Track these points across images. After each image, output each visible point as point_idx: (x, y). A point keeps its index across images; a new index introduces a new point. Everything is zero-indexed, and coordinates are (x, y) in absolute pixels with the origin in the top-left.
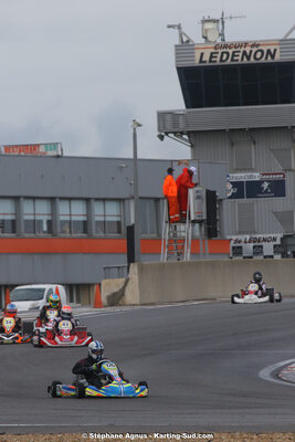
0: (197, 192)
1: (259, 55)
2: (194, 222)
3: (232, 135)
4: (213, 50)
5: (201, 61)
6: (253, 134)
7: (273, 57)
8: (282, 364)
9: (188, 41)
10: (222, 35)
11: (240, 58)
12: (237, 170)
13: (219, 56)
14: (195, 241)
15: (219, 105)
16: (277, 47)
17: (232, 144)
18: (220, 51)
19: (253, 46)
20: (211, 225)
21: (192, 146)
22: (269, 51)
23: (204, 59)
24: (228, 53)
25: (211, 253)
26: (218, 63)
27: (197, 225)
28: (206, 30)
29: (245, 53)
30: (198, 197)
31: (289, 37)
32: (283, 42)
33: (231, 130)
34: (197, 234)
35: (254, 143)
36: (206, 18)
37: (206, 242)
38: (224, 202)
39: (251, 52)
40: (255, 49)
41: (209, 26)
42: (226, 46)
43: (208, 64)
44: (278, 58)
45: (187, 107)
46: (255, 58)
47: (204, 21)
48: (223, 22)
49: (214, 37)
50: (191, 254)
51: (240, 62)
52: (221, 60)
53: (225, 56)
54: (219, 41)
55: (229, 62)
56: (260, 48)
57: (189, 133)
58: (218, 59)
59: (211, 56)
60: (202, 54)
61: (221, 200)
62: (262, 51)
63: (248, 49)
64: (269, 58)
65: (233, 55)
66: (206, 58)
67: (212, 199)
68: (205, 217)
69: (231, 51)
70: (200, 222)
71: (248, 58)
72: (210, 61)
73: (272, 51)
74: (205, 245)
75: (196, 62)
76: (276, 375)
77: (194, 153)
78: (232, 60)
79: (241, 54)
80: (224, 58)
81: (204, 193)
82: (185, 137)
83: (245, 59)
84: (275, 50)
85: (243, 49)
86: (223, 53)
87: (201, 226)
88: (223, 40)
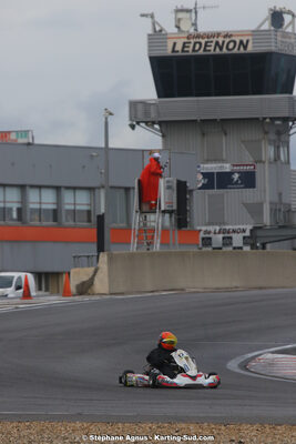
0: (168, 182)
1: (231, 46)
2: (164, 212)
3: (205, 126)
4: (186, 40)
5: (173, 51)
6: (225, 125)
7: (245, 47)
8: (250, 355)
9: (161, 31)
10: (195, 24)
11: (212, 48)
12: (208, 161)
13: (192, 45)
14: (165, 231)
15: (192, 95)
16: (250, 38)
17: (203, 134)
18: (192, 41)
19: (226, 36)
20: (181, 216)
21: (163, 136)
22: (241, 42)
23: (176, 49)
24: (200, 44)
25: (180, 244)
26: (191, 53)
27: (167, 215)
28: (180, 19)
29: (217, 43)
30: (169, 187)
31: (262, 28)
32: (256, 33)
33: (203, 120)
34: (167, 224)
35: (226, 134)
36: (179, 7)
37: (176, 232)
38: (194, 193)
39: (223, 42)
40: (227, 40)
41: (180, 15)
42: (198, 36)
43: (180, 54)
44: (250, 48)
45: (159, 97)
46: (228, 49)
47: (178, 11)
48: (196, 13)
49: (187, 27)
50: (162, 243)
51: (212, 52)
52: (194, 50)
54: (192, 31)
55: (201, 52)
56: (233, 38)
57: (160, 123)
58: (190, 49)
59: (184, 46)
60: (175, 44)
61: (191, 191)
62: (235, 42)
63: (220, 40)
64: (242, 48)
65: (206, 46)
66: (179, 47)
67: (182, 189)
68: (175, 207)
69: (203, 41)
70: (171, 212)
71: (221, 49)
72: (183, 51)
73: (245, 42)
74: (175, 235)
75: (169, 52)
76: (244, 366)
77: (165, 143)
78: (205, 50)
79: (213, 44)
80: (197, 47)
81: (175, 181)
82: (157, 126)
83: (218, 49)
84: (248, 41)
85: (216, 39)
86: (195, 43)
87: (171, 217)
88: (196, 30)
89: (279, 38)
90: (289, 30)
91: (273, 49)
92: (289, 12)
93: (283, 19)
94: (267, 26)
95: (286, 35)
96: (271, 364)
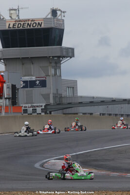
0: (8, 85)
1: (34, 25)
2: (6, 98)
3: (23, 60)
4: (14, 23)
5: (9, 27)
6: (32, 60)
7: (41, 26)
8: (45, 161)
9: (3, 19)
10: (18, 16)
11: (26, 26)
12: (25, 76)
13: (17, 25)
14: (7, 107)
15: (17, 47)
16: (43, 21)
17: (23, 64)
18: (17, 23)
19: (32, 21)
20: (14, 100)
21: (5, 65)
22: (39, 23)
23: (10, 26)
24: (21, 24)
25: (14, 112)
26: (17, 28)
27: (7, 100)
28: (11, 14)
29: (28, 24)
30: (8, 88)
31: (48, 17)
32: (45, 19)
33: (22, 58)
34: (8, 104)
35: (33, 64)
36: (11, 8)
37: (12, 108)
38: (19, 90)
39: (31, 23)
40: (33, 22)
41: (12, 12)
42: (20, 21)
43: (12, 29)
44: (43, 26)
45: (3, 47)
46: (33, 26)
47: (10, 10)
48: (19, 10)
49: (15, 17)
50: (5, 112)
51: (26, 28)
52: (18, 27)
53: (19, 25)
54: (17, 18)
55: (21, 28)
56: (35, 22)
57: (4, 59)
58: (16, 27)
59: (14, 25)
60: (9, 24)
61: (18, 89)
62: (36, 23)
63: (30, 22)
64: (39, 26)
65: (23, 25)
66: (11, 26)
67: (14, 88)
68: (11, 96)
69: (22, 23)
70: (9, 98)
71: (30, 26)
72: (13, 27)
73: (40, 23)
75: (7, 28)
76: (42, 166)
77: (6, 68)
78: (23, 27)
79: (26, 24)
80: (19, 26)
81: (11, 85)
82: (2, 61)
83: (28, 26)
84: (42, 23)
85: (27, 22)
86: (18, 24)
87: (9, 100)
88: (19, 18)
89: (55, 22)
90: (60, 18)
91: (53, 26)
92: (60, 10)
93: (57, 13)
94: (50, 16)
95: (58, 20)
96: (54, 164)
